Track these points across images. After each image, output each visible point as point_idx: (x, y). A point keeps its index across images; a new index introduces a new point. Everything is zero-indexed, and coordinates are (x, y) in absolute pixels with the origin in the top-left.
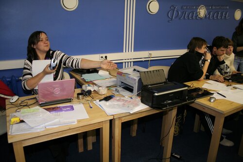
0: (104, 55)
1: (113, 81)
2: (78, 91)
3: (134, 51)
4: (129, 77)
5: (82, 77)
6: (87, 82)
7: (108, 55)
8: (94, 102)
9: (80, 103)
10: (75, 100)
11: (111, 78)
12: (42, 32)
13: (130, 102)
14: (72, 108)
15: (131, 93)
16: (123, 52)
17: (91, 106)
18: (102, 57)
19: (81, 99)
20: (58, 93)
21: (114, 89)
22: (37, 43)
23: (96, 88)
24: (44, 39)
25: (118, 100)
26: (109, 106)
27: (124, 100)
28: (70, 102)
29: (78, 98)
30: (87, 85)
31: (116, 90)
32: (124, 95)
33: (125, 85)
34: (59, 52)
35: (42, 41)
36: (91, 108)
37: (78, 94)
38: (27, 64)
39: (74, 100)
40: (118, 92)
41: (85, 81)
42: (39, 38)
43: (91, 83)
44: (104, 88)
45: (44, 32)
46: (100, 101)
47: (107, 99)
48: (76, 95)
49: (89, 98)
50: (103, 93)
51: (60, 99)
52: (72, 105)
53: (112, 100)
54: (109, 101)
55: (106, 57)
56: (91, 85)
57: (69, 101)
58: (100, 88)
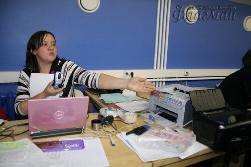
0: (129, 72)
1: (144, 105)
2: (94, 116)
3: (167, 68)
4: (170, 99)
5: (100, 98)
6: (107, 104)
7: (135, 72)
8: (118, 135)
9: (95, 136)
10: (88, 130)
11: (139, 100)
12: (47, 33)
13: (176, 137)
14: (81, 145)
15: (173, 123)
16: (153, 68)
17: (113, 143)
18: (127, 74)
19: (97, 129)
20: (61, 118)
21: (147, 116)
22: (39, 48)
23: (119, 113)
24: (49, 44)
25: (158, 135)
26: (144, 144)
27: (165, 134)
28: (80, 133)
29: (93, 127)
30: (107, 108)
31: (150, 117)
32: (163, 125)
33: (163, 111)
34: (70, 62)
35: (46, 45)
36: (113, 145)
37: (94, 122)
38: (23, 78)
39: (86, 131)
40: (153, 120)
41: (103, 102)
42: (42, 41)
43: (113, 106)
44: (132, 114)
45: (50, 33)
46: (127, 134)
47: (139, 131)
48: (89, 123)
49: (109, 129)
50: (131, 122)
51: (63, 127)
52: (81, 139)
53: (146, 133)
54: (143, 135)
55: (132, 74)
56: (113, 109)
57: (79, 131)
58: (126, 114)
